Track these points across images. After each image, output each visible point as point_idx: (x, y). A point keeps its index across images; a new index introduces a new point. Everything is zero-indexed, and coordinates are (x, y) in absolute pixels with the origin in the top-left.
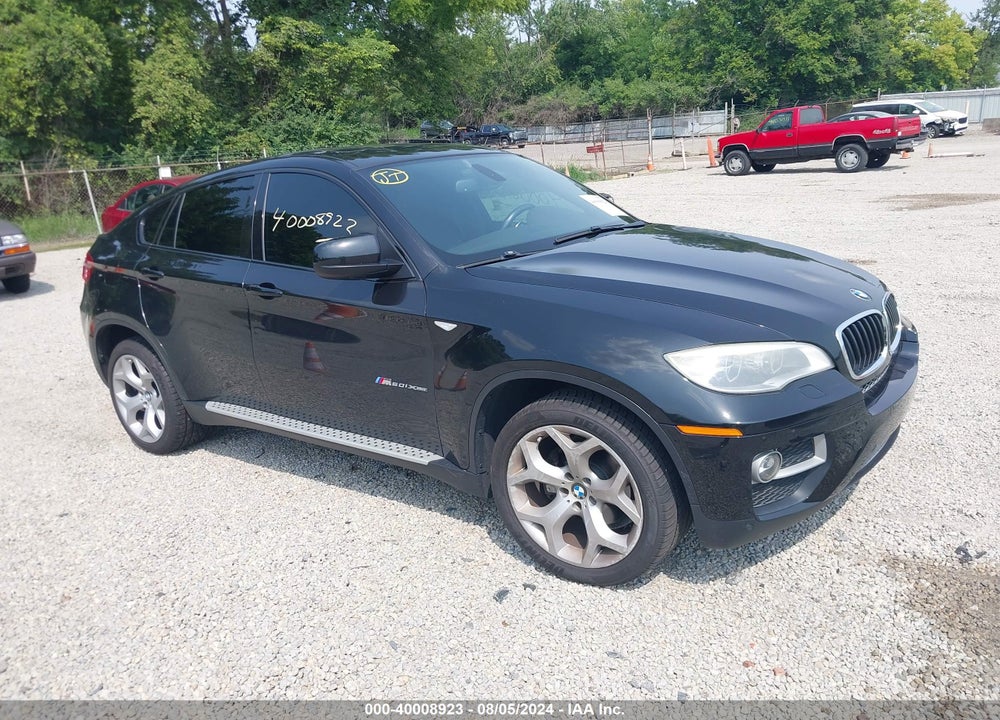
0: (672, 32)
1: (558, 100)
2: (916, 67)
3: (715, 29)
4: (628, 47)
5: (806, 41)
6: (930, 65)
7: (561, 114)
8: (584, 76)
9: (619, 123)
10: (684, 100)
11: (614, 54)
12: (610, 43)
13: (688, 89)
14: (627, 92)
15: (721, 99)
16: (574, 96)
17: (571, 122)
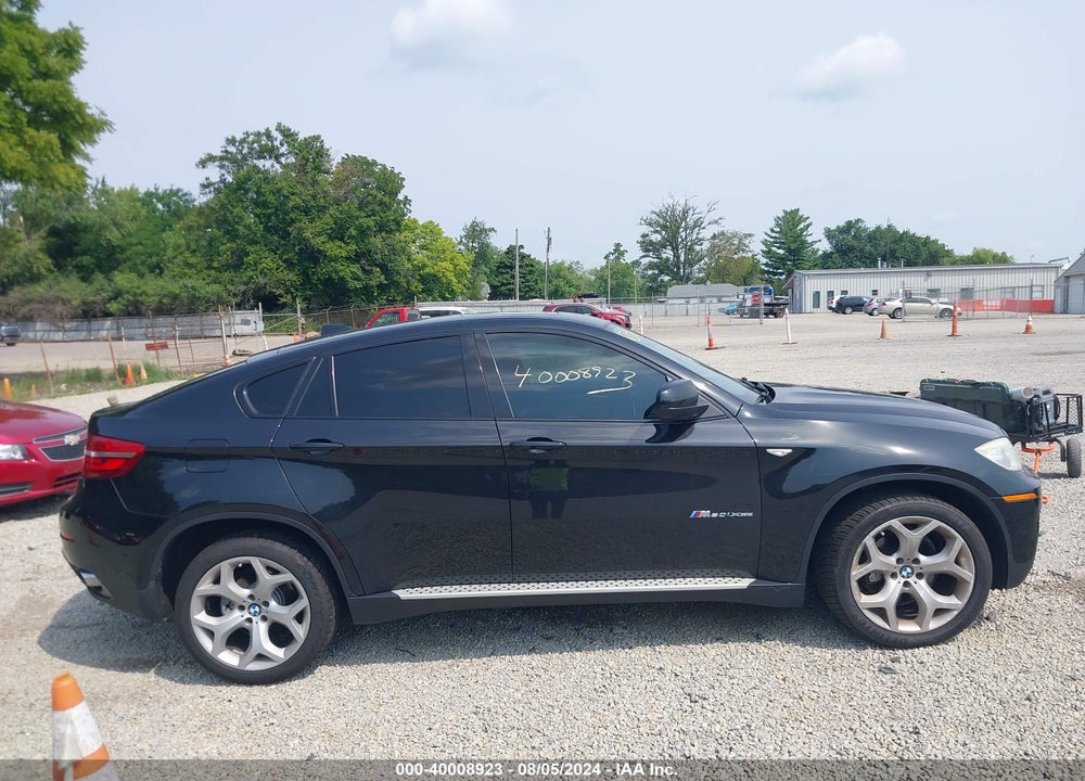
0: (190, 228)
1: (52, 292)
2: (423, 280)
3: (241, 229)
4: (134, 240)
5: (333, 248)
6: (435, 278)
7: (59, 309)
8: (80, 268)
9: (135, 321)
10: (214, 298)
11: (118, 246)
12: (113, 236)
13: (216, 288)
14: (145, 288)
15: (254, 299)
16: (73, 290)
17: (74, 317)
